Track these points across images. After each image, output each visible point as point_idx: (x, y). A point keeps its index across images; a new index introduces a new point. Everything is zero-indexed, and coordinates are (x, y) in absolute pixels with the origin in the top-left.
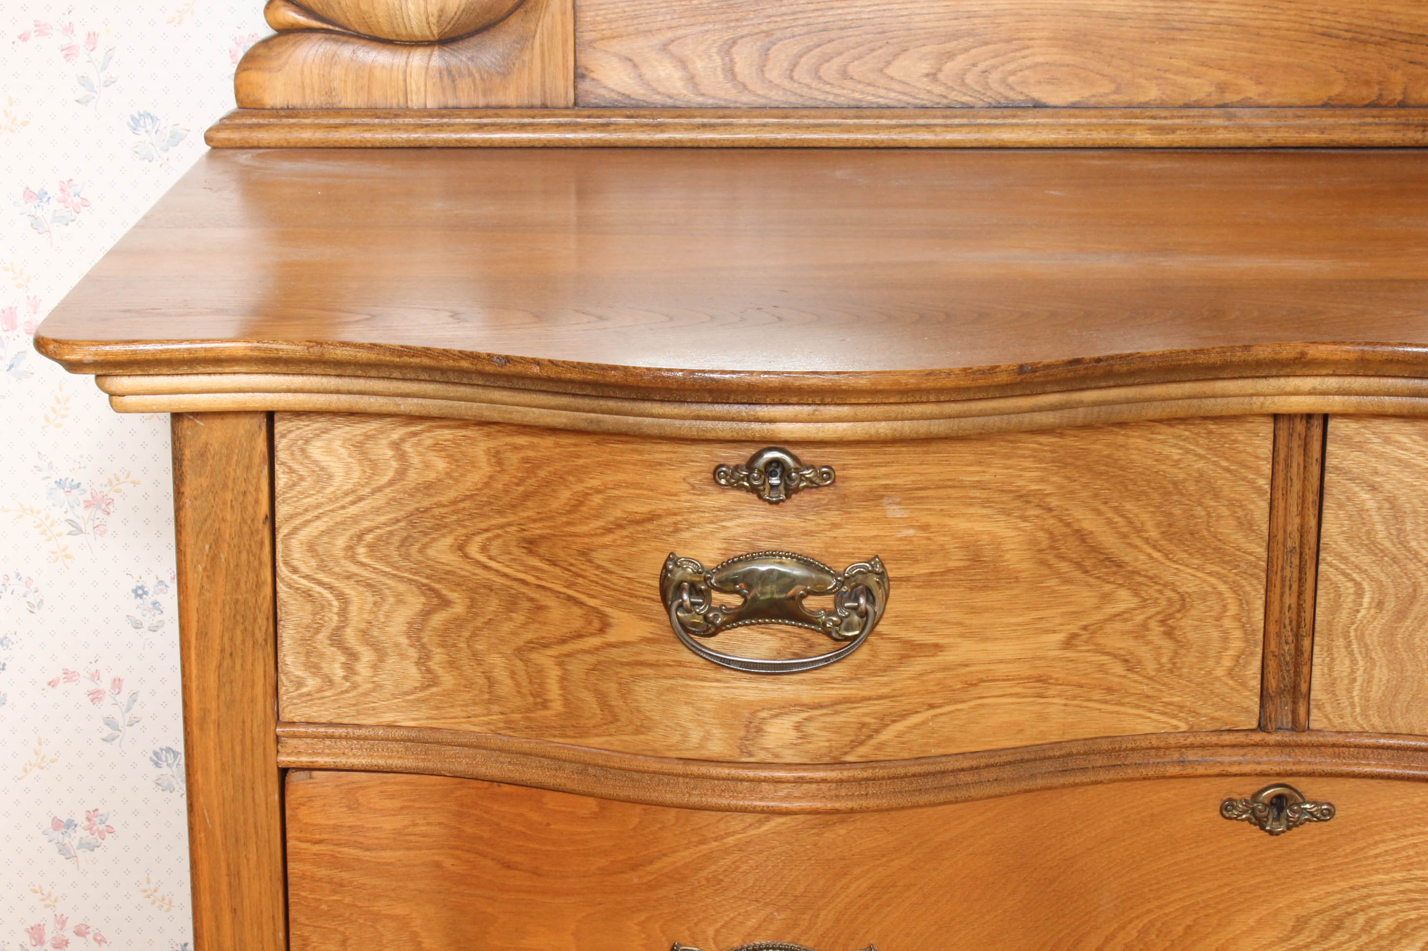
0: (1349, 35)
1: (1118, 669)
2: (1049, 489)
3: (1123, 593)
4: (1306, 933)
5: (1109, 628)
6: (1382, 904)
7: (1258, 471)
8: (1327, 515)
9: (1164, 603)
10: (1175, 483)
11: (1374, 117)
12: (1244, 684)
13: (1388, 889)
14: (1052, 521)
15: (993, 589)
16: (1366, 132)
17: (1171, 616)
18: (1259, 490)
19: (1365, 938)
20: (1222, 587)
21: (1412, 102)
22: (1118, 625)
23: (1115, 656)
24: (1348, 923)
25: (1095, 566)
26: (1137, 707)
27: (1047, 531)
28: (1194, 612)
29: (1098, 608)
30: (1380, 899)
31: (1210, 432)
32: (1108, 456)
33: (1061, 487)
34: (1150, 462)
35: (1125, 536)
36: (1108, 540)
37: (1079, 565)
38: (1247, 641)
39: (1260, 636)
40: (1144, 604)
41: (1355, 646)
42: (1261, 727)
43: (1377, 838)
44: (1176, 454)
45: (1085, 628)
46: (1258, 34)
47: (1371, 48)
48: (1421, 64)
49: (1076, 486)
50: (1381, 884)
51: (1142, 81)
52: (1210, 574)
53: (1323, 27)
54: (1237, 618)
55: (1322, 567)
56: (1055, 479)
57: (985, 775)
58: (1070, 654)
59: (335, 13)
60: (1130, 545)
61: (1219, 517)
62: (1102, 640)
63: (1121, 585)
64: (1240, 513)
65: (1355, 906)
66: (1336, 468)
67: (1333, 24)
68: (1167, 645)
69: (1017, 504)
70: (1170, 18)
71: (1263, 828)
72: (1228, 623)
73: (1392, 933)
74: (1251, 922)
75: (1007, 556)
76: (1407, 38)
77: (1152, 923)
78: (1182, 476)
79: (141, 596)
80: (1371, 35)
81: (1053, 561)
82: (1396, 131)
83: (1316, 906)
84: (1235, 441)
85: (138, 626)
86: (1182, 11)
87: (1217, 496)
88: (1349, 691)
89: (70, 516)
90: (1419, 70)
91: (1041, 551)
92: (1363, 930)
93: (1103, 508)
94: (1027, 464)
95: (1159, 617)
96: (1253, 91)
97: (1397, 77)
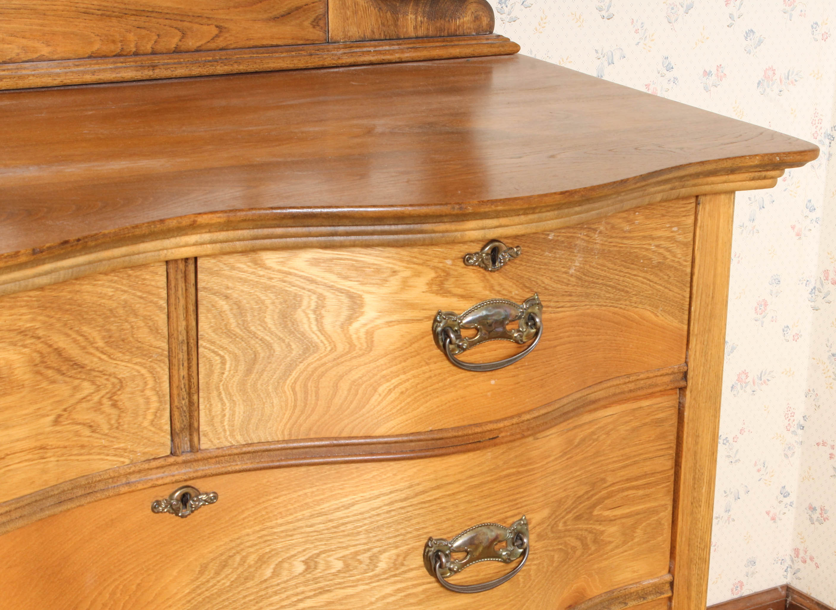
0: (100, 12)
1: (87, 432)
2: (38, 325)
3: (86, 384)
4: (207, 573)
5: (79, 407)
6: (249, 547)
7: (159, 296)
8: (201, 317)
9: (110, 386)
10: (111, 310)
11: (122, 63)
12: (161, 429)
13: (252, 538)
14: (40, 345)
15: (10, 394)
16: (119, 73)
17: (115, 394)
18: (160, 308)
19: (241, 569)
20: (143, 371)
21: (141, 52)
22: (84, 405)
23: (84, 424)
24: (230, 562)
25: (68, 370)
26: (99, 454)
27: (39, 352)
28: (128, 389)
29: (72, 396)
30: (248, 544)
31: (130, 276)
32: (71, 299)
33: (45, 323)
34: (95, 299)
35: (84, 348)
36: (74, 352)
37: (59, 371)
38: (160, 402)
39: (168, 398)
40: (98, 390)
41: (223, 395)
42: (172, 454)
43: (243, 508)
44: (110, 292)
45: (65, 410)
46: (44, 14)
47: (114, 20)
48: (144, 28)
49: (53, 321)
50: (248, 535)
52: (136, 364)
53: (83, 8)
54: (153, 389)
55: (201, 350)
56: (40, 318)
57: (14, 515)
58: (58, 428)
60: (87, 353)
61: (139, 328)
62: (75, 416)
63: (84, 379)
64: (151, 323)
65: (234, 551)
66: (205, 288)
67: (90, 6)
68: (114, 412)
69: (19, 337)
71: (177, 515)
72: (148, 393)
73: (257, 562)
74: (175, 573)
75: (16, 372)
76: (134, 13)
77: (117, 587)
78: (115, 305)
80: (114, 12)
81: (44, 371)
82: (137, 71)
83: (212, 556)
84: (144, 279)
87: (136, 315)
88: (222, 422)
90: (144, 32)
91: (36, 365)
92: (239, 564)
93: (70, 332)
94: (24, 310)
95: (108, 396)
96: (45, 51)
97: (131, 37)
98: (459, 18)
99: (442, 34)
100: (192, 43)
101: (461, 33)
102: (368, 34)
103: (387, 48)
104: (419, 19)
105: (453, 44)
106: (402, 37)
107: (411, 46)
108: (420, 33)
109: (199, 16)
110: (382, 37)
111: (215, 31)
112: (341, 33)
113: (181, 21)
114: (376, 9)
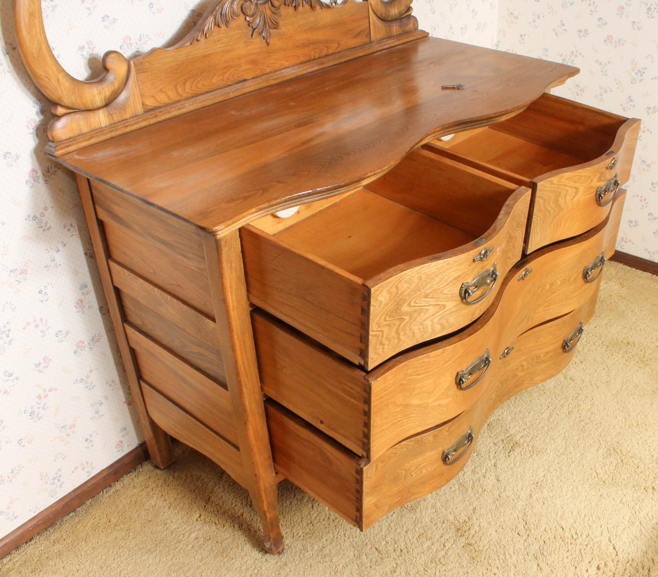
0: (302, 45)
11: (312, 64)
16: (313, 68)
21: (316, 58)
46: (286, 50)
47: (306, 47)
59: (76, 106)
76: (312, 43)
79: (41, 293)
80: (306, 44)
82: (318, 66)
85: (42, 301)
89: (17, 279)
90: (316, 50)
96: (287, 64)
97: (312, 53)
98: (408, 26)
100: (331, 51)
101: (411, 31)
102: (383, 37)
103: (390, 41)
104: (397, 28)
105: (409, 36)
108: (398, 34)
109: (332, 41)
110: (388, 37)
111: (337, 45)
112: (375, 38)
113: (327, 43)
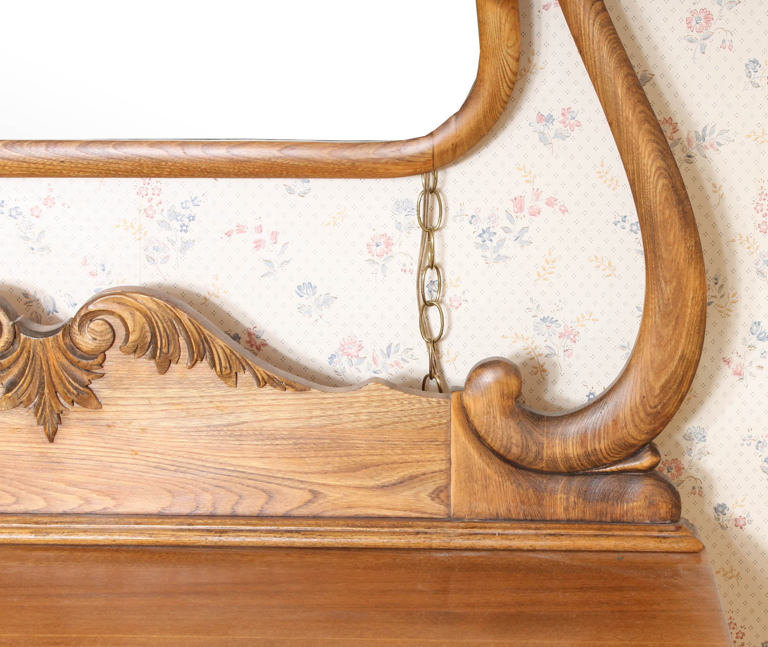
51: (34, 496)
53: (155, 462)
67: (162, 460)
70: (49, 454)
86: (58, 451)
98: (627, 502)
99: (604, 519)
101: (630, 520)
102: (502, 511)
103: (520, 531)
104: (572, 499)
105: (610, 533)
106: (549, 518)
107: (552, 532)
108: (573, 515)
109: (289, 479)
110: (521, 517)
112: (467, 509)
113: (268, 482)
114: (514, 485)
